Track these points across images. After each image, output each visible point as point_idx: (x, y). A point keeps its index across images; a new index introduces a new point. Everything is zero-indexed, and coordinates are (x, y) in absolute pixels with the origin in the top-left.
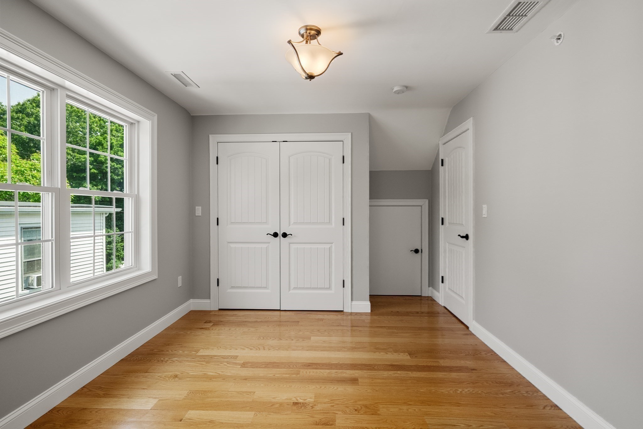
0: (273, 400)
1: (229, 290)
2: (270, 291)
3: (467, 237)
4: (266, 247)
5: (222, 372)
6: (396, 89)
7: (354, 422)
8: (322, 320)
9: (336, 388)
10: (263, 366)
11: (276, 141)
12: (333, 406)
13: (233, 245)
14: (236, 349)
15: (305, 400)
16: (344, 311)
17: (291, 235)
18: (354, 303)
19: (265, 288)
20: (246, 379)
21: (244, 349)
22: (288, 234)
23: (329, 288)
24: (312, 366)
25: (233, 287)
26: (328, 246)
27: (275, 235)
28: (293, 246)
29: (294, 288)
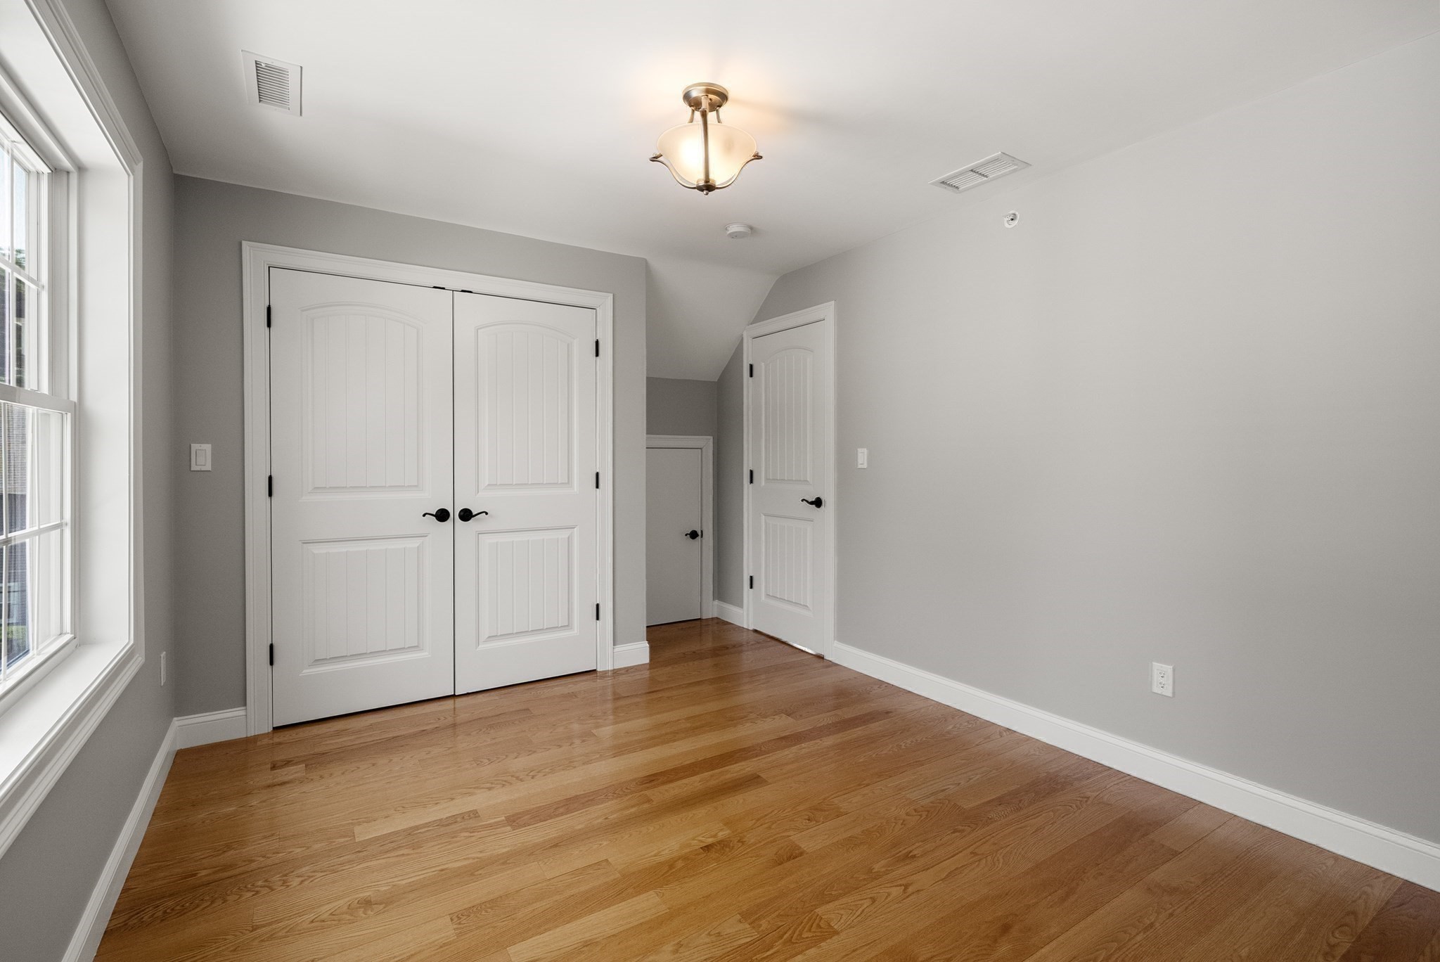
0: (658, 859)
1: (306, 671)
2: (427, 653)
3: (818, 503)
4: (418, 547)
5: (481, 852)
6: (734, 228)
7: (826, 836)
8: (573, 695)
9: (741, 801)
10: (561, 810)
11: (444, 288)
12: (769, 828)
13: (319, 550)
14: (452, 799)
15: (715, 836)
16: (598, 670)
17: (487, 513)
18: (619, 648)
19: (416, 648)
20: (556, 845)
21: (471, 794)
22: (474, 514)
23: (568, 626)
24: (658, 779)
25: (318, 662)
26: (564, 535)
27: (442, 515)
28: (487, 540)
29: (489, 637)
